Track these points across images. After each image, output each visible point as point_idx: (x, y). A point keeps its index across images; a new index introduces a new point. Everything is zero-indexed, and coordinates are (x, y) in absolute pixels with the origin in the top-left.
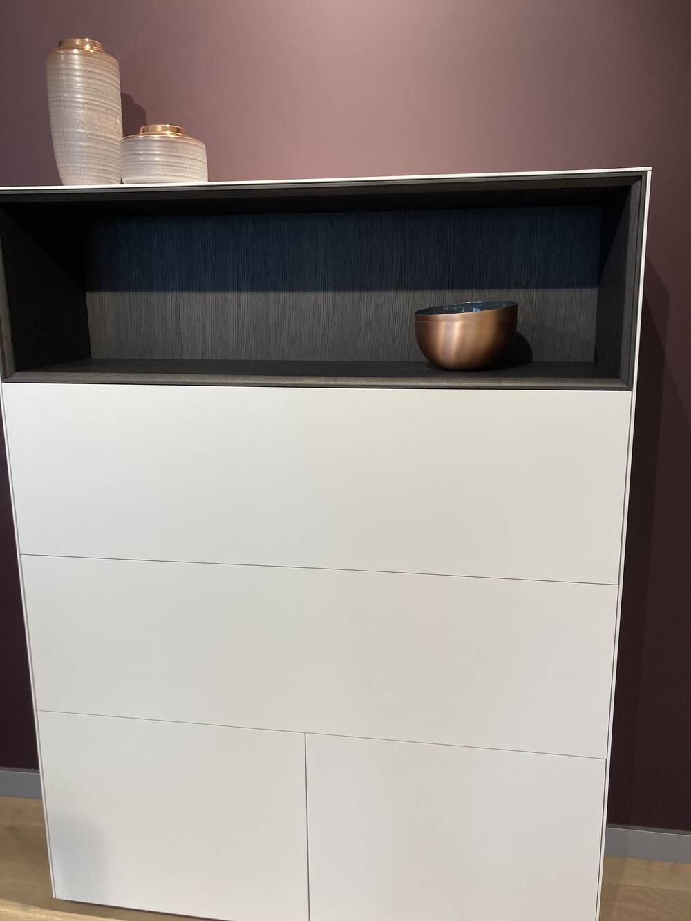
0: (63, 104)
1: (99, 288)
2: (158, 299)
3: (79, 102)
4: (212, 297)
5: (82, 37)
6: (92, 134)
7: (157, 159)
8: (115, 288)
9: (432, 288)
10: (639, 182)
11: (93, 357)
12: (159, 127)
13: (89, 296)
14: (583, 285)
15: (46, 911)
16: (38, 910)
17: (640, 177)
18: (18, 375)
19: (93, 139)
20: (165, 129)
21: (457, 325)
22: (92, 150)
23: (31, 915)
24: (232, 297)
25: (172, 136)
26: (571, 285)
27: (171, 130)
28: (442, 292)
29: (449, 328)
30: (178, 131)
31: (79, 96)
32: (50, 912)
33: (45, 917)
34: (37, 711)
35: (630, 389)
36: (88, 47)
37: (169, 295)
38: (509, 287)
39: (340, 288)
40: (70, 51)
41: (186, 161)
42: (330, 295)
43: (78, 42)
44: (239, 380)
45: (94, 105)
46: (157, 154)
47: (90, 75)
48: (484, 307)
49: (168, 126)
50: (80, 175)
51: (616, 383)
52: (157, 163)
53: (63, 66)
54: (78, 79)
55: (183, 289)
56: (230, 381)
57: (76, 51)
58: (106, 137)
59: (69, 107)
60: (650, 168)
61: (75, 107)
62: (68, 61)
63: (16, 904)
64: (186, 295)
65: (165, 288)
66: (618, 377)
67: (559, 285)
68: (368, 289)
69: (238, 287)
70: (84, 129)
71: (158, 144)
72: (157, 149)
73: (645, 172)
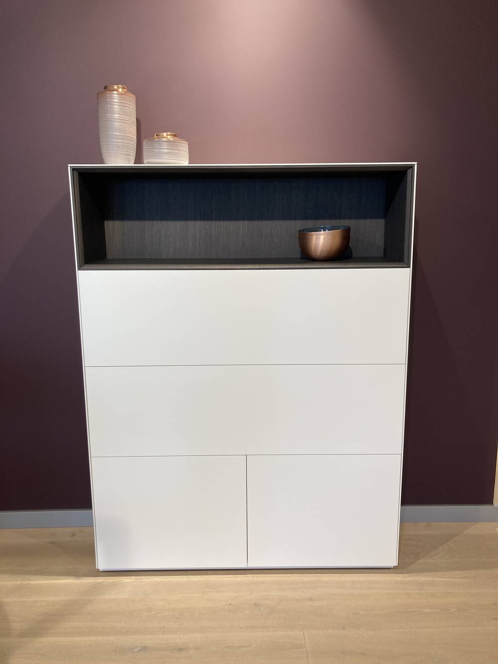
0: (110, 120)
1: (112, 218)
2: (147, 224)
3: (117, 119)
4: (179, 224)
5: (117, 84)
6: (125, 136)
7: (165, 151)
8: (123, 218)
9: (301, 219)
10: (411, 169)
11: (108, 258)
12: (165, 134)
13: (106, 223)
14: (377, 217)
15: (92, 578)
16: (86, 578)
17: (412, 167)
18: (86, 266)
19: (125, 138)
20: (167, 135)
21: (322, 237)
22: (124, 144)
23: (83, 581)
24: (191, 224)
25: (171, 139)
26: (371, 217)
27: (171, 135)
28: (306, 221)
29: (318, 239)
30: (175, 136)
31: (116, 116)
32: (94, 578)
33: (92, 581)
34: (91, 457)
35: (409, 267)
36: (120, 90)
37: (155, 222)
38: (340, 218)
39: (251, 218)
40: (112, 92)
41: (182, 152)
42: (246, 222)
43: (116, 87)
44: (213, 267)
45: (125, 120)
46: (165, 148)
47: (123, 104)
48: (332, 228)
49: (169, 133)
50: (117, 157)
51: (403, 264)
52: (165, 153)
53: (108, 100)
54: (116, 107)
55: (162, 219)
56: (208, 267)
57: (115, 92)
58: (131, 137)
59: (111, 121)
60: (416, 163)
61: (114, 121)
62: (111, 98)
63: (72, 577)
64: (165, 223)
65: (152, 219)
66: (403, 262)
67: (365, 217)
68: (267, 219)
69: (195, 218)
70: (120, 132)
71: (165, 143)
72: (165, 146)
73: (414, 165)
